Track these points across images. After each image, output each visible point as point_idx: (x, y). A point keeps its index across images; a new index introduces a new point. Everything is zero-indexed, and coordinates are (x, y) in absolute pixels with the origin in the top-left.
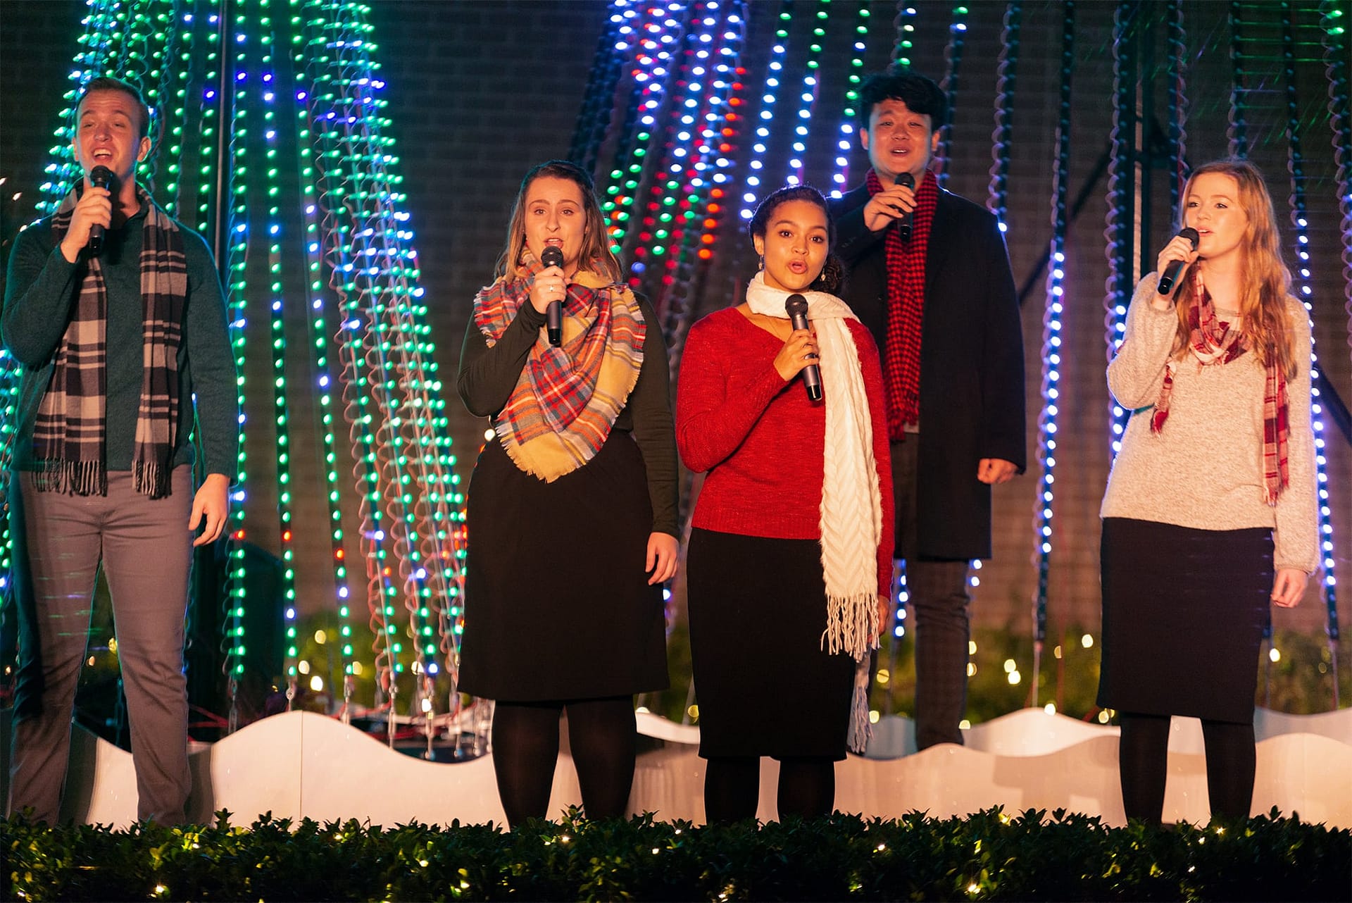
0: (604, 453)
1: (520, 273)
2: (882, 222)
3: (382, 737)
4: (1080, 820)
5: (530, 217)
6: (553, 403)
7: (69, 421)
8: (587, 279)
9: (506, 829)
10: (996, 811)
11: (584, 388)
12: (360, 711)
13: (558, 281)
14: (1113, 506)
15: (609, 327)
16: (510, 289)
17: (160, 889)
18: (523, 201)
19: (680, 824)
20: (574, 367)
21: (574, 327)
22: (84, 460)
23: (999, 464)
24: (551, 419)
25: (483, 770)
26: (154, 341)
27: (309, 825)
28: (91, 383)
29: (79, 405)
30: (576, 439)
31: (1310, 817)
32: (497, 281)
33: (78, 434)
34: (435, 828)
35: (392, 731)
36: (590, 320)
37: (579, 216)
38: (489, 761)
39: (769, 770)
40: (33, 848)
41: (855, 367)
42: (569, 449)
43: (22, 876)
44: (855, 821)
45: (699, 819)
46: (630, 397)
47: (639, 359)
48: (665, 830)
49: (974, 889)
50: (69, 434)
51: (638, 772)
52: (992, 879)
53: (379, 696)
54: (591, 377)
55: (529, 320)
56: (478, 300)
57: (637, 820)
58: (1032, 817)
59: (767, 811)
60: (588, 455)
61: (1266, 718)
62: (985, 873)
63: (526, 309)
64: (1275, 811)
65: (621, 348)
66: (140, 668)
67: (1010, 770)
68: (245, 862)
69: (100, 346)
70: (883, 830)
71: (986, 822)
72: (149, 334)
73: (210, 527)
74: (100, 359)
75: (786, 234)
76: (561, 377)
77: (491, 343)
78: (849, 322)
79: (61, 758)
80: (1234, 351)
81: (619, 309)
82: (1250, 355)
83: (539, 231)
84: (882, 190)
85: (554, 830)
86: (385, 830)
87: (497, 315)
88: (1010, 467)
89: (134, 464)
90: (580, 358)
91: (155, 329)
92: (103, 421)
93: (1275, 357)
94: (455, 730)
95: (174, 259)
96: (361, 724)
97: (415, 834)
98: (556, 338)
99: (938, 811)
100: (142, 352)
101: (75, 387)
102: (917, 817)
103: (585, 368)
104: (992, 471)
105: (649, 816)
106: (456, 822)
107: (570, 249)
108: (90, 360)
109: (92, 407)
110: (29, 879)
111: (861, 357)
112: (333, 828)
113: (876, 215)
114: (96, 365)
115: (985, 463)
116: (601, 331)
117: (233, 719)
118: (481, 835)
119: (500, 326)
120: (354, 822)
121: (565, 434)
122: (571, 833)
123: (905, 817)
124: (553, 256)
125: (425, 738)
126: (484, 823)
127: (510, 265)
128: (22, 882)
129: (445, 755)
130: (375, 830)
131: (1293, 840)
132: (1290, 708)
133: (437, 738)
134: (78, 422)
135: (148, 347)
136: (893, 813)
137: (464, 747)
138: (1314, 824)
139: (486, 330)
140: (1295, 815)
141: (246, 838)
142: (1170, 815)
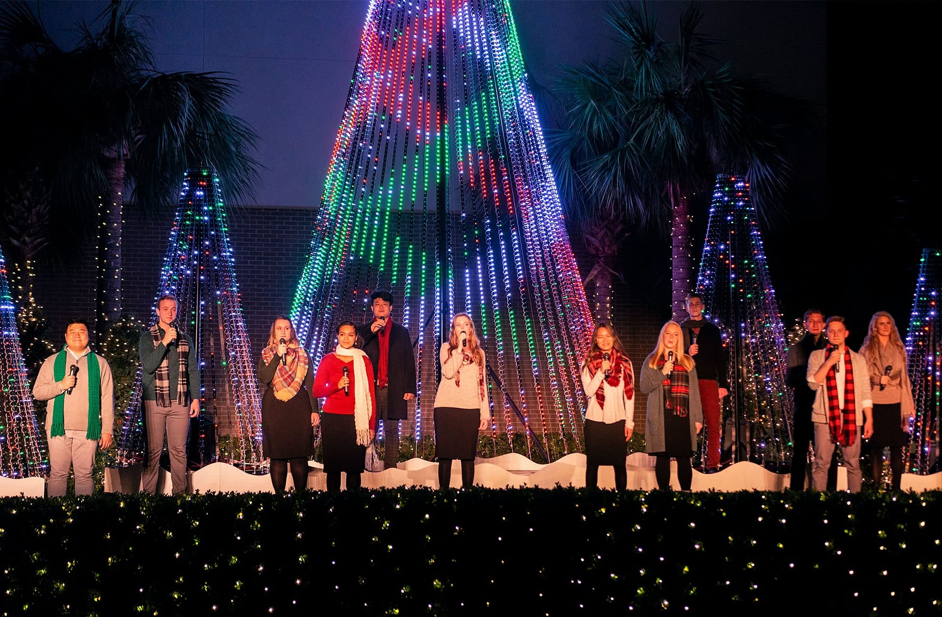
0: (299, 392)
1: (274, 345)
2: (376, 329)
3: (242, 469)
4: (426, 488)
5: (276, 331)
6: (285, 380)
7: (161, 388)
8: (292, 346)
9: (274, 493)
10: (404, 486)
11: (293, 375)
12: (236, 462)
13: (284, 348)
14: (437, 404)
15: (299, 359)
16: (271, 350)
17: (180, 511)
18: (274, 326)
19: (320, 491)
20: (290, 370)
21: (289, 359)
22: (165, 397)
23: (410, 394)
24: (285, 384)
25: (268, 477)
26: (182, 364)
27: (220, 493)
28: (165, 377)
29: (162, 383)
30: (292, 389)
31: (486, 486)
32: (268, 347)
33: (163, 391)
34: (255, 493)
35: (244, 467)
36: (294, 357)
37: (290, 330)
38: (269, 475)
39: (344, 475)
40: (146, 500)
41: (364, 368)
42: (290, 392)
43: (143, 508)
44: (367, 489)
45: (325, 490)
46: (305, 377)
47: (307, 367)
48: (316, 492)
49: (398, 507)
50: (161, 391)
51: (309, 477)
52: (402, 504)
53: (241, 458)
54: (295, 372)
55: (277, 358)
56: (263, 352)
57: (309, 490)
58: (414, 487)
59: (343, 487)
60: (296, 393)
61: (478, 459)
62: (401, 503)
63: (276, 355)
64: (477, 485)
65: (302, 364)
66: (174, 452)
67: (411, 475)
68: (203, 503)
69: (167, 367)
70: (374, 491)
71: (401, 489)
72: (181, 362)
73: (195, 414)
74: (168, 370)
75: (342, 335)
76: (287, 373)
77: (267, 364)
78: (364, 357)
79: (156, 476)
80: (471, 362)
81: (301, 354)
82: (474, 363)
83: (279, 334)
84: (376, 321)
85: (286, 493)
86: (241, 494)
87: (269, 357)
88: (413, 395)
89: (178, 397)
90: (291, 367)
91: (182, 361)
92: (169, 387)
93: (480, 364)
94: (261, 466)
95: (185, 342)
96: (236, 465)
97: (249, 495)
98: (285, 364)
99: (389, 486)
100: (179, 367)
101: (161, 379)
102: (383, 488)
103: (293, 370)
104: (408, 396)
105: (312, 489)
106: (260, 491)
107: (287, 338)
108: (165, 371)
109: (166, 383)
110: (144, 509)
111: (366, 366)
112: (227, 494)
113: (374, 328)
114: (166, 372)
115: (406, 394)
116: (297, 360)
117: (202, 464)
118: (267, 495)
119: (269, 360)
120: (233, 492)
121: (289, 388)
122: (291, 494)
123: (380, 488)
124: (283, 341)
125: (253, 469)
126: (267, 492)
127: (271, 343)
128: (143, 510)
129: (259, 473)
130: (238, 494)
131: (481, 492)
132: (484, 456)
133: (257, 468)
134: (163, 388)
135: (181, 366)
136: (377, 487)
137: (264, 471)
138: (488, 487)
139: (265, 361)
140: (483, 485)
141: (203, 497)
142: (451, 485)
